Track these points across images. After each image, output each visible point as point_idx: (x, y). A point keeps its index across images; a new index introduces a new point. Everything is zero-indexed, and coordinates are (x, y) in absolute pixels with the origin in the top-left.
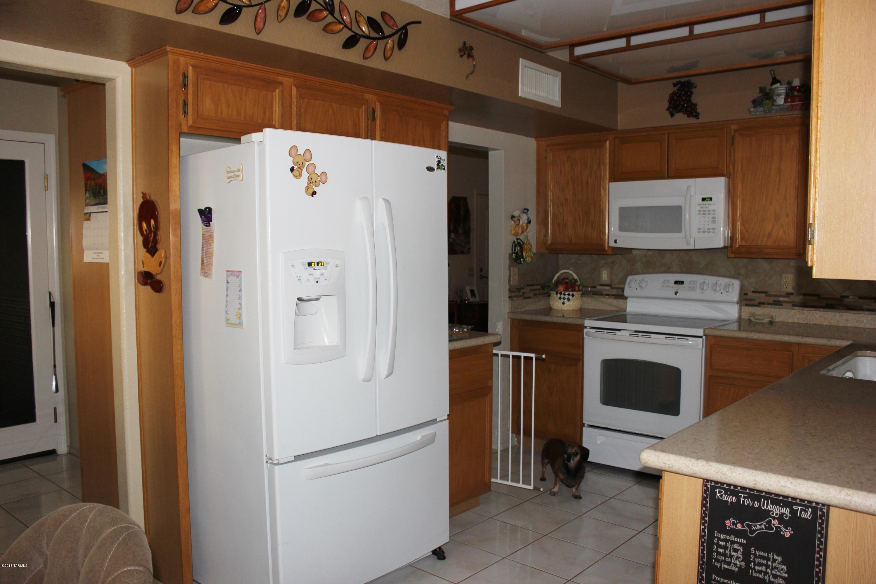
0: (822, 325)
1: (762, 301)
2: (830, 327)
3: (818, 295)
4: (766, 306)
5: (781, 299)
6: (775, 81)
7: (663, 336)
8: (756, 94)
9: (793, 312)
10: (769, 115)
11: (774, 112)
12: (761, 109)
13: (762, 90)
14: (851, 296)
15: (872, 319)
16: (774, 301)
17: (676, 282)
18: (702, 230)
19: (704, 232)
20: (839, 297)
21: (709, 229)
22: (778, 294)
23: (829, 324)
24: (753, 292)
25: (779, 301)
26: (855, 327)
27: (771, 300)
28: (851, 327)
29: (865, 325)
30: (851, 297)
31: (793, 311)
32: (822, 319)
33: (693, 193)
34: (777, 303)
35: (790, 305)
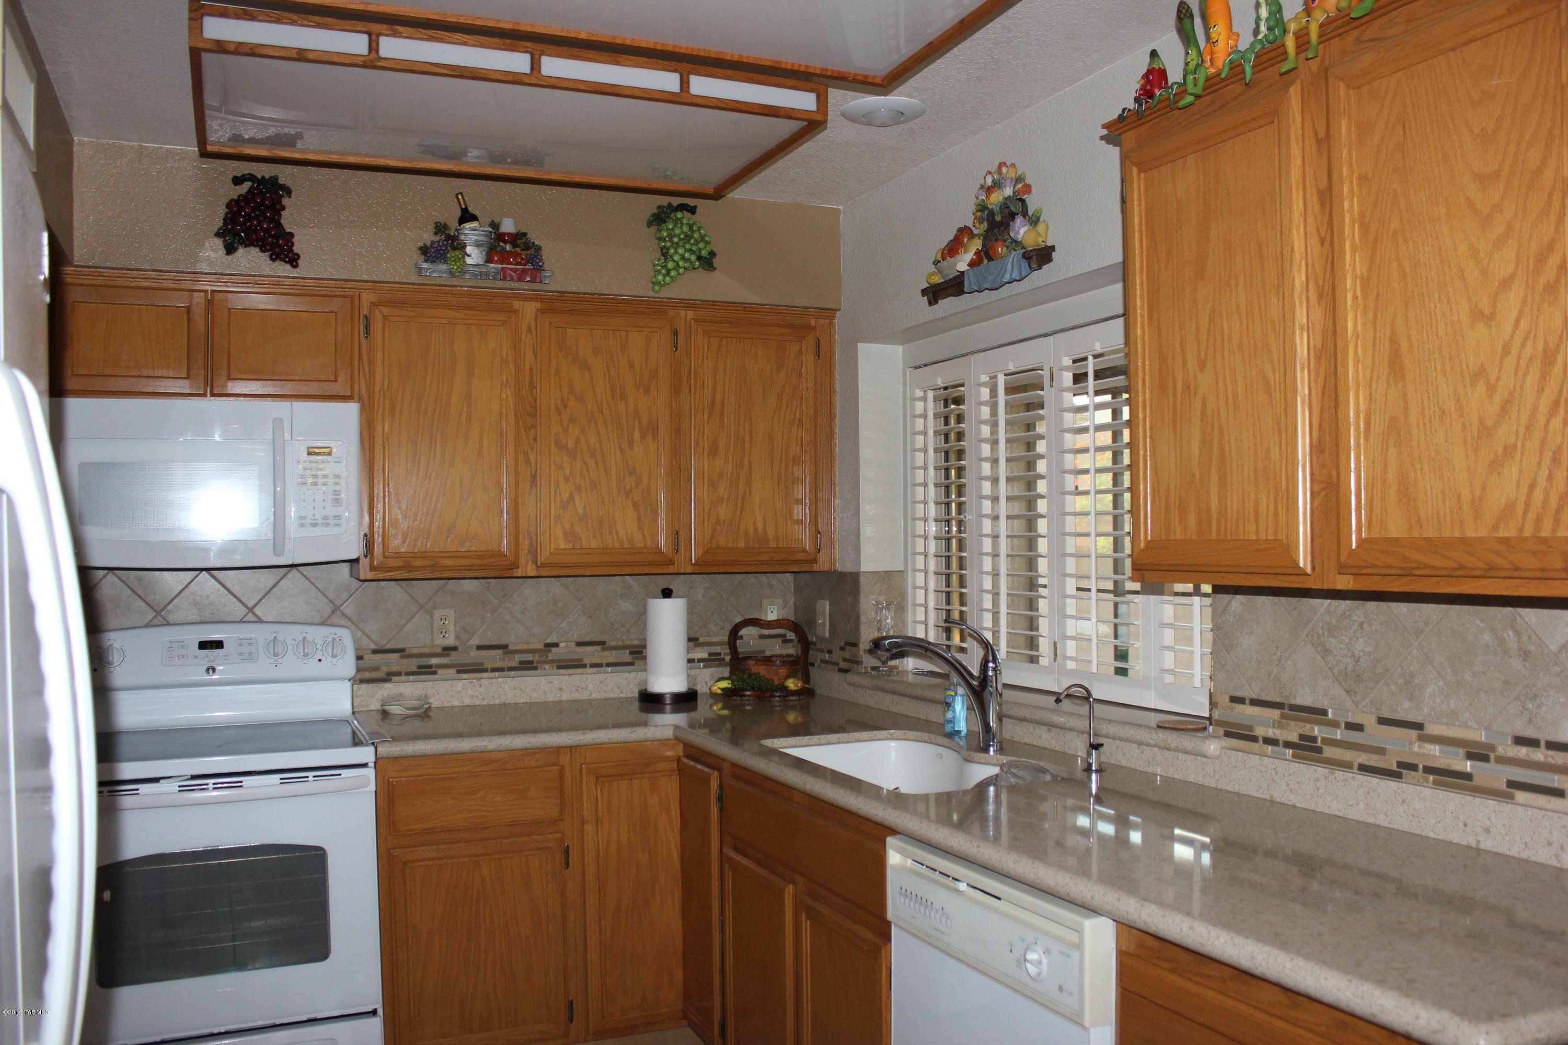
0: (516, 704)
1: (395, 668)
2: (531, 705)
3: (504, 647)
4: (403, 678)
5: (434, 661)
6: (467, 216)
7: (276, 778)
8: (428, 237)
9: (460, 685)
10: (454, 282)
11: (468, 276)
12: (443, 267)
13: (440, 228)
14: (563, 642)
15: (601, 682)
16: (419, 667)
17: (203, 645)
18: (308, 521)
19: (314, 525)
20: (541, 646)
21: (326, 518)
22: (427, 651)
23: (528, 700)
24: (375, 652)
25: (431, 666)
26: (574, 701)
27: (413, 664)
28: (568, 701)
29: (590, 695)
30: (562, 645)
31: (461, 683)
32: (516, 691)
33: (287, 436)
34: (426, 670)
35: (452, 671)
